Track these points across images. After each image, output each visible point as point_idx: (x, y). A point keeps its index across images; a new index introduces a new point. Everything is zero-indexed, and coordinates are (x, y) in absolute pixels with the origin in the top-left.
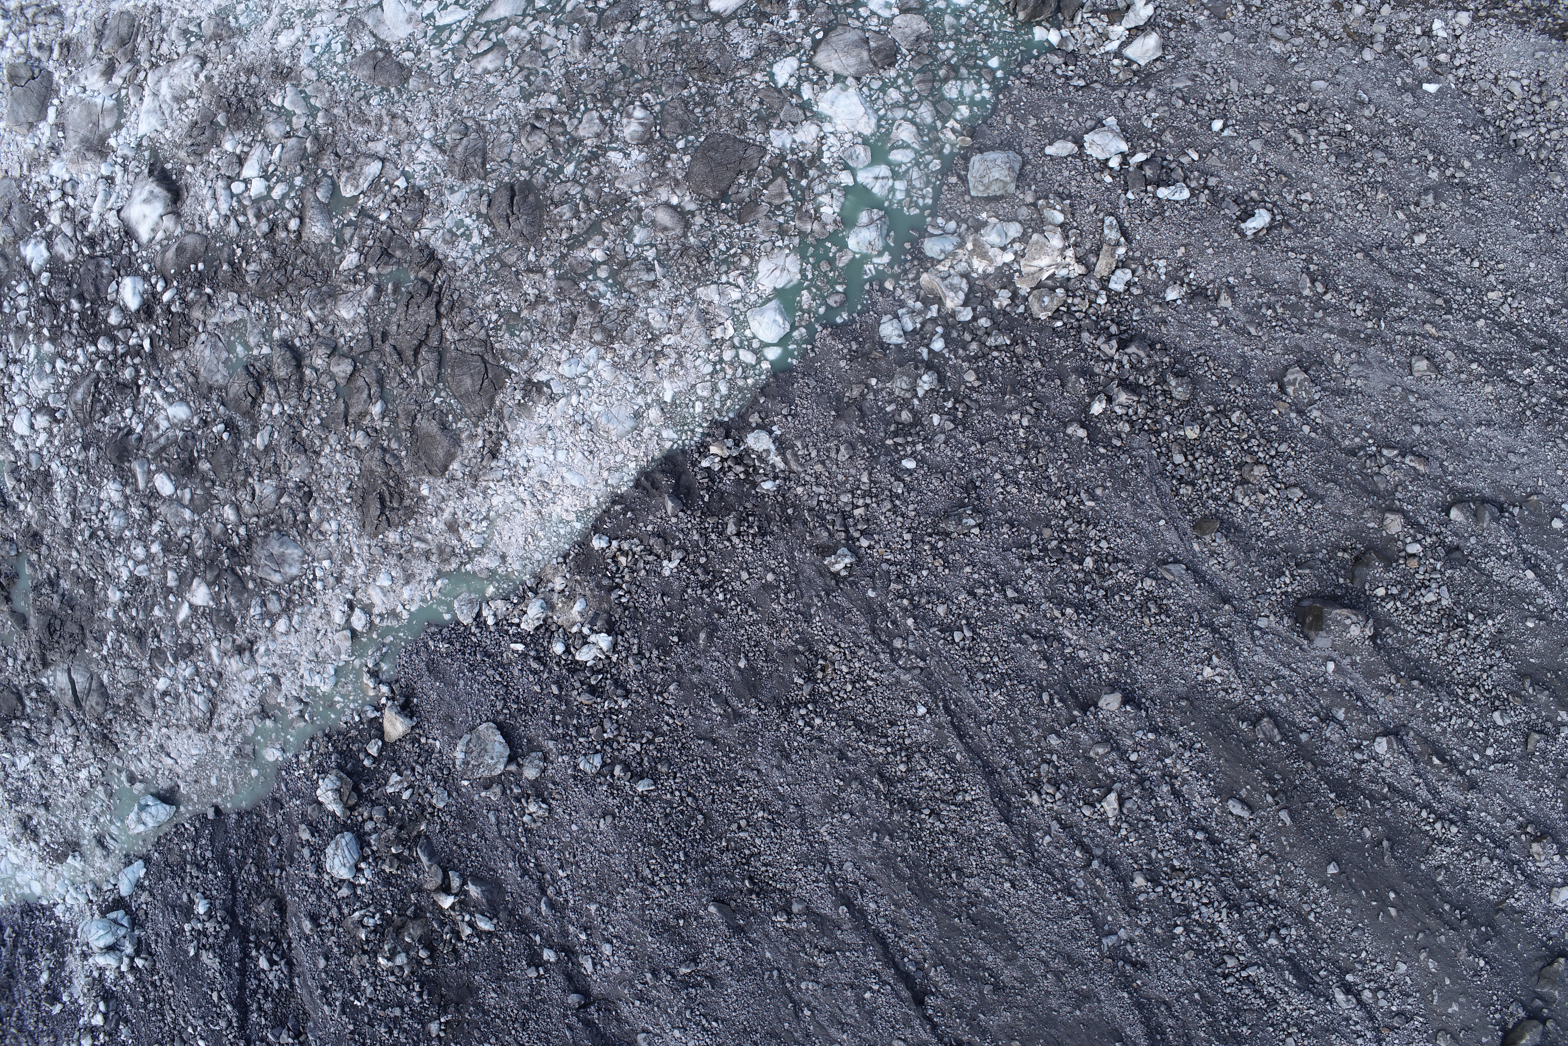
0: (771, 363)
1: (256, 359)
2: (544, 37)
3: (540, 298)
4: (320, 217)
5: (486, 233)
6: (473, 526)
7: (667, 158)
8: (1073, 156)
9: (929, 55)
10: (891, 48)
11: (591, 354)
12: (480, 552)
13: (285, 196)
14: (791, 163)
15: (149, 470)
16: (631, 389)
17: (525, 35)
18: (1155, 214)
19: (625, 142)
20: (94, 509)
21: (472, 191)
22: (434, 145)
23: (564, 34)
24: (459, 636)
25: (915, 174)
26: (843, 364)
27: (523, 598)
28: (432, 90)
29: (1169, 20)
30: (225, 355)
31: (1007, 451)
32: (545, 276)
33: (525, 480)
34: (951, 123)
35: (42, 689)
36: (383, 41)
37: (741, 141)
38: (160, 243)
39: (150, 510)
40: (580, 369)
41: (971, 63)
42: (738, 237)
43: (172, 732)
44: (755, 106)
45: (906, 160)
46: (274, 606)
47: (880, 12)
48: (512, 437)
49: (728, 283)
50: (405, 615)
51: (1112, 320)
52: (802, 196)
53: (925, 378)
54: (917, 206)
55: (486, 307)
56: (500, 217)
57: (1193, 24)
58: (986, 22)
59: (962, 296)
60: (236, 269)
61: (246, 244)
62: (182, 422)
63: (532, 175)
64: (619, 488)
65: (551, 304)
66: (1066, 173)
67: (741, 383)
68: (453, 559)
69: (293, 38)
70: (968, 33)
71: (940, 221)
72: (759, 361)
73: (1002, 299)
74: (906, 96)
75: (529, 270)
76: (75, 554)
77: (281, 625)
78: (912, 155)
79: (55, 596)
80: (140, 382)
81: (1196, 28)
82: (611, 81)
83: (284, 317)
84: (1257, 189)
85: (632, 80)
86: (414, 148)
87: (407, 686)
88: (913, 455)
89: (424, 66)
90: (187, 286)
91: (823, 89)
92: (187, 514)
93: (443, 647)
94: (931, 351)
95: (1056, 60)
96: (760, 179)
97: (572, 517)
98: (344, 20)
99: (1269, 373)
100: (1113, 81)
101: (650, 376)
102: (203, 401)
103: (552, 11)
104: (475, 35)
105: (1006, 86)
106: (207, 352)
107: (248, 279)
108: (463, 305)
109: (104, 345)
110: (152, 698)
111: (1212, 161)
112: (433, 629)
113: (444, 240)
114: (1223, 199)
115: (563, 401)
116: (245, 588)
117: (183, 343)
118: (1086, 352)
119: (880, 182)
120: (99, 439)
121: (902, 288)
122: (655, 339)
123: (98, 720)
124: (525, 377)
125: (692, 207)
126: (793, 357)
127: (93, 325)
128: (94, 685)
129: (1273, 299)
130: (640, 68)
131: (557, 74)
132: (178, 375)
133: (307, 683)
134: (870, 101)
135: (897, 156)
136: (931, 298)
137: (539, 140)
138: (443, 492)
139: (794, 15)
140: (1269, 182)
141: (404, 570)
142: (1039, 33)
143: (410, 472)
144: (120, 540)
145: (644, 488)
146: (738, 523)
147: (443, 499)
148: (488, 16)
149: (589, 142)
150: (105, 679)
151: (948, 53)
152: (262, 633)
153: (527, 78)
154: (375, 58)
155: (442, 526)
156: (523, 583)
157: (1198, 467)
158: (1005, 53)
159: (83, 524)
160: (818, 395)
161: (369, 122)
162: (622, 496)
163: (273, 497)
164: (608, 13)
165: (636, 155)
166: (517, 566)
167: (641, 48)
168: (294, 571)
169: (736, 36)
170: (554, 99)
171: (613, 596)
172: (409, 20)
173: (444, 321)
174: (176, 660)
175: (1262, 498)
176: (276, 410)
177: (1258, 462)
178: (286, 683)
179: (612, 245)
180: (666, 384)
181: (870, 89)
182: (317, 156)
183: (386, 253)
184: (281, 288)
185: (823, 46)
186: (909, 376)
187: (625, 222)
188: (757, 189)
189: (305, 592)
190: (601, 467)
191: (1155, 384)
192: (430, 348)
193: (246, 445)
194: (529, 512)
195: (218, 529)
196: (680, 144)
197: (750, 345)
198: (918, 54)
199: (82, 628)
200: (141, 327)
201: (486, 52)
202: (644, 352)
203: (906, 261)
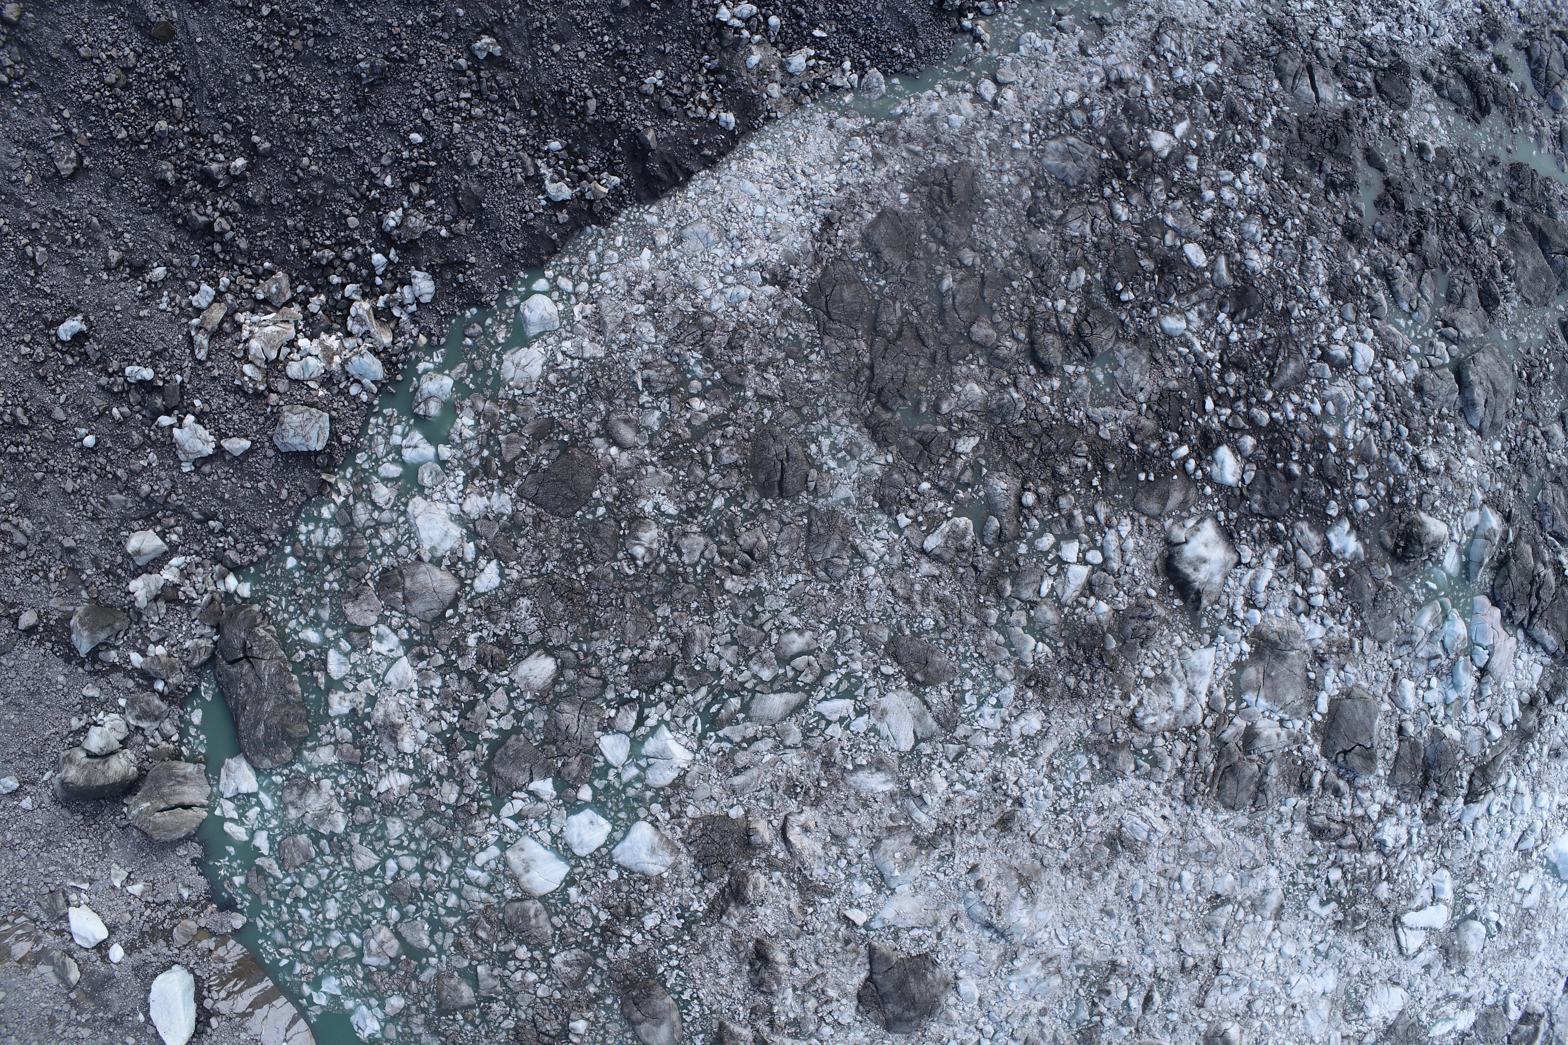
0: (543, 276)
1: (1080, 362)
2: (734, 661)
3: (762, 368)
4: (998, 499)
5: (813, 448)
6: (856, 156)
7: (616, 498)
8: (227, 436)
9: (348, 577)
10: (382, 588)
11: (717, 304)
12: (853, 133)
13: (1040, 535)
14: (495, 475)
15: (1212, 272)
16: (682, 266)
17: (756, 668)
18: (159, 354)
19: (658, 523)
20: (1279, 246)
21: (826, 496)
22: (864, 557)
23: (711, 658)
24: (884, 60)
25: (381, 450)
26: (473, 260)
27: (815, 86)
28: (862, 622)
29: (119, 576)
30: (1118, 374)
31: (325, 135)
32: (756, 391)
33: (799, 192)
34: (340, 500)
35: (1352, 90)
36: (916, 694)
37: (540, 505)
38: (1191, 515)
39: (1214, 234)
40: (729, 291)
41: (311, 564)
42: (556, 404)
43: (1204, 23)
44: (522, 542)
45: (387, 465)
46: (1078, 116)
47: (388, 631)
48: (807, 235)
49: (573, 358)
50: (939, 88)
51: (219, 259)
52: (489, 439)
53: (392, 223)
54: (384, 416)
55: (822, 369)
56: (795, 459)
57: (98, 567)
58: (291, 609)
59: (352, 311)
60: (1100, 464)
61: (1088, 490)
62: (1171, 313)
63: (759, 502)
64: (707, 175)
65: (752, 362)
66: (235, 417)
67: (575, 259)
68: (882, 129)
69: (1022, 722)
70: (310, 596)
71: (364, 397)
72: (555, 278)
73: (316, 303)
74: (376, 535)
75: (771, 399)
76: (1304, 208)
77: (1072, 97)
78: (380, 469)
79: (1329, 171)
80: (1218, 365)
81: (96, 562)
82: (666, 595)
83: (1046, 399)
84: (67, 367)
85: (644, 592)
86: (887, 558)
87: (942, 20)
88: (412, 146)
89: (870, 653)
90: (1159, 458)
91: (453, 552)
92: (1170, 220)
93: (898, 49)
94: (386, 255)
95: (232, 554)
96: (527, 462)
97: (756, 154)
98: (961, 731)
99: (90, 178)
100: (183, 518)
101: (661, 275)
102: (1145, 329)
103: (723, 689)
104: (809, 679)
105: (284, 536)
106: (1136, 378)
107: (1085, 448)
108: (846, 375)
109: (1264, 417)
110: (1224, 56)
111: (100, 402)
112: (911, 71)
113: (860, 447)
114: (98, 362)
115: (751, 261)
116: (1110, 138)
117: (1165, 395)
118: (246, 229)
119: (413, 443)
120: (1271, 317)
121: (411, 336)
122: (651, 312)
123: (1286, 48)
124: (788, 293)
125: (598, 441)
126: (522, 279)
127: (1273, 441)
128: (1289, 81)
129: (73, 250)
130: (633, 603)
131: (723, 613)
132: (1173, 364)
133: (1049, 43)
134: (411, 532)
135: (394, 470)
136: (383, 315)
137: (747, 539)
138: (886, 194)
139: (472, 641)
140: (55, 373)
141: (935, 127)
142: (245, 590)
143: (919, 218)
144: (1250, 211)
145: (680, 167)
146: (585, 108)
147: (885, 186)
148: (794, 698)
149: (695, 528)
150: (1276, 85)
151: (331, 577)
152: (1094, 94)
153: (756, 614)
154: (925, 674)
155: (891, 162)
156: (814, 100)
157: (162, 92)
158: (279, 572)
159: (1293, 235)
160: (498, 229)
161: (936, 599)
162: (705, 167)
163: (1070, 217)
164: (662, 674)
165: (647, 506)
166: (818, 116)
167: (630, 627)
168: (1052, 144)
169: (531, 624)
170: (728, 584)
171: (716, 61)
172: (884, 713)
173: (866, 360)
174: (1194, 89)
175: (114, 52)
176: (1061, 304)
177: (111, 86)
178: (1074, 45)
179: (683, 413)
180: (647, 266)
181: (409, 546)
182: (998, 573)
183: (925, 444)
184: (1048, 431)
185: (448, 599)
186: (407, 227)
187: (667, 435)
188: (532, 451)
189: (1043, 123)
190: (722, 195)
191: (187, 181)
192: (884, 336)
193: (1098, 276)
194: (799, 163)
195: (1135, 199)
196: (601, 511)
197: (561, 295)
198: (359, 580)
199: (1301, 137)
200: (1215, 424)
201: (800, 654)
202: (664, 299)
203: (404, 363)
